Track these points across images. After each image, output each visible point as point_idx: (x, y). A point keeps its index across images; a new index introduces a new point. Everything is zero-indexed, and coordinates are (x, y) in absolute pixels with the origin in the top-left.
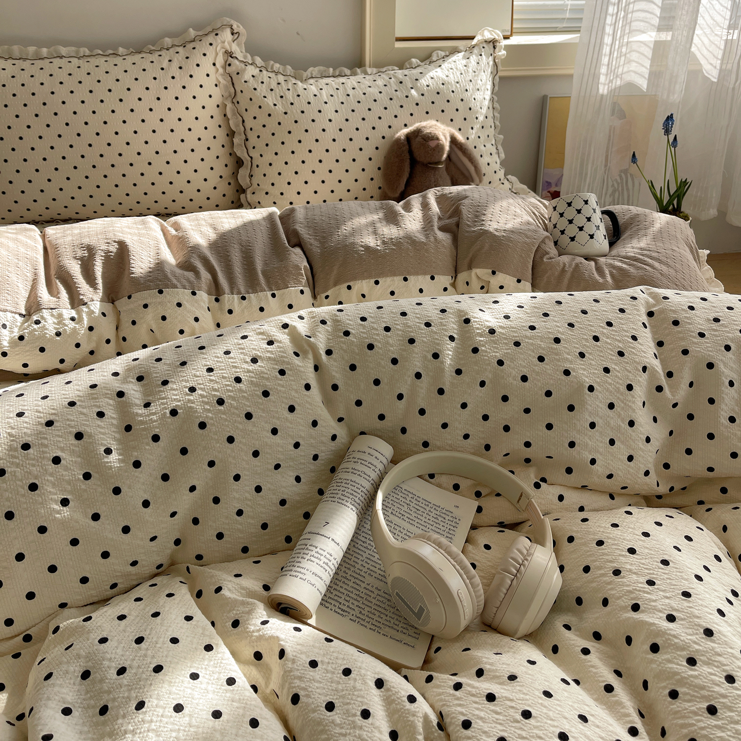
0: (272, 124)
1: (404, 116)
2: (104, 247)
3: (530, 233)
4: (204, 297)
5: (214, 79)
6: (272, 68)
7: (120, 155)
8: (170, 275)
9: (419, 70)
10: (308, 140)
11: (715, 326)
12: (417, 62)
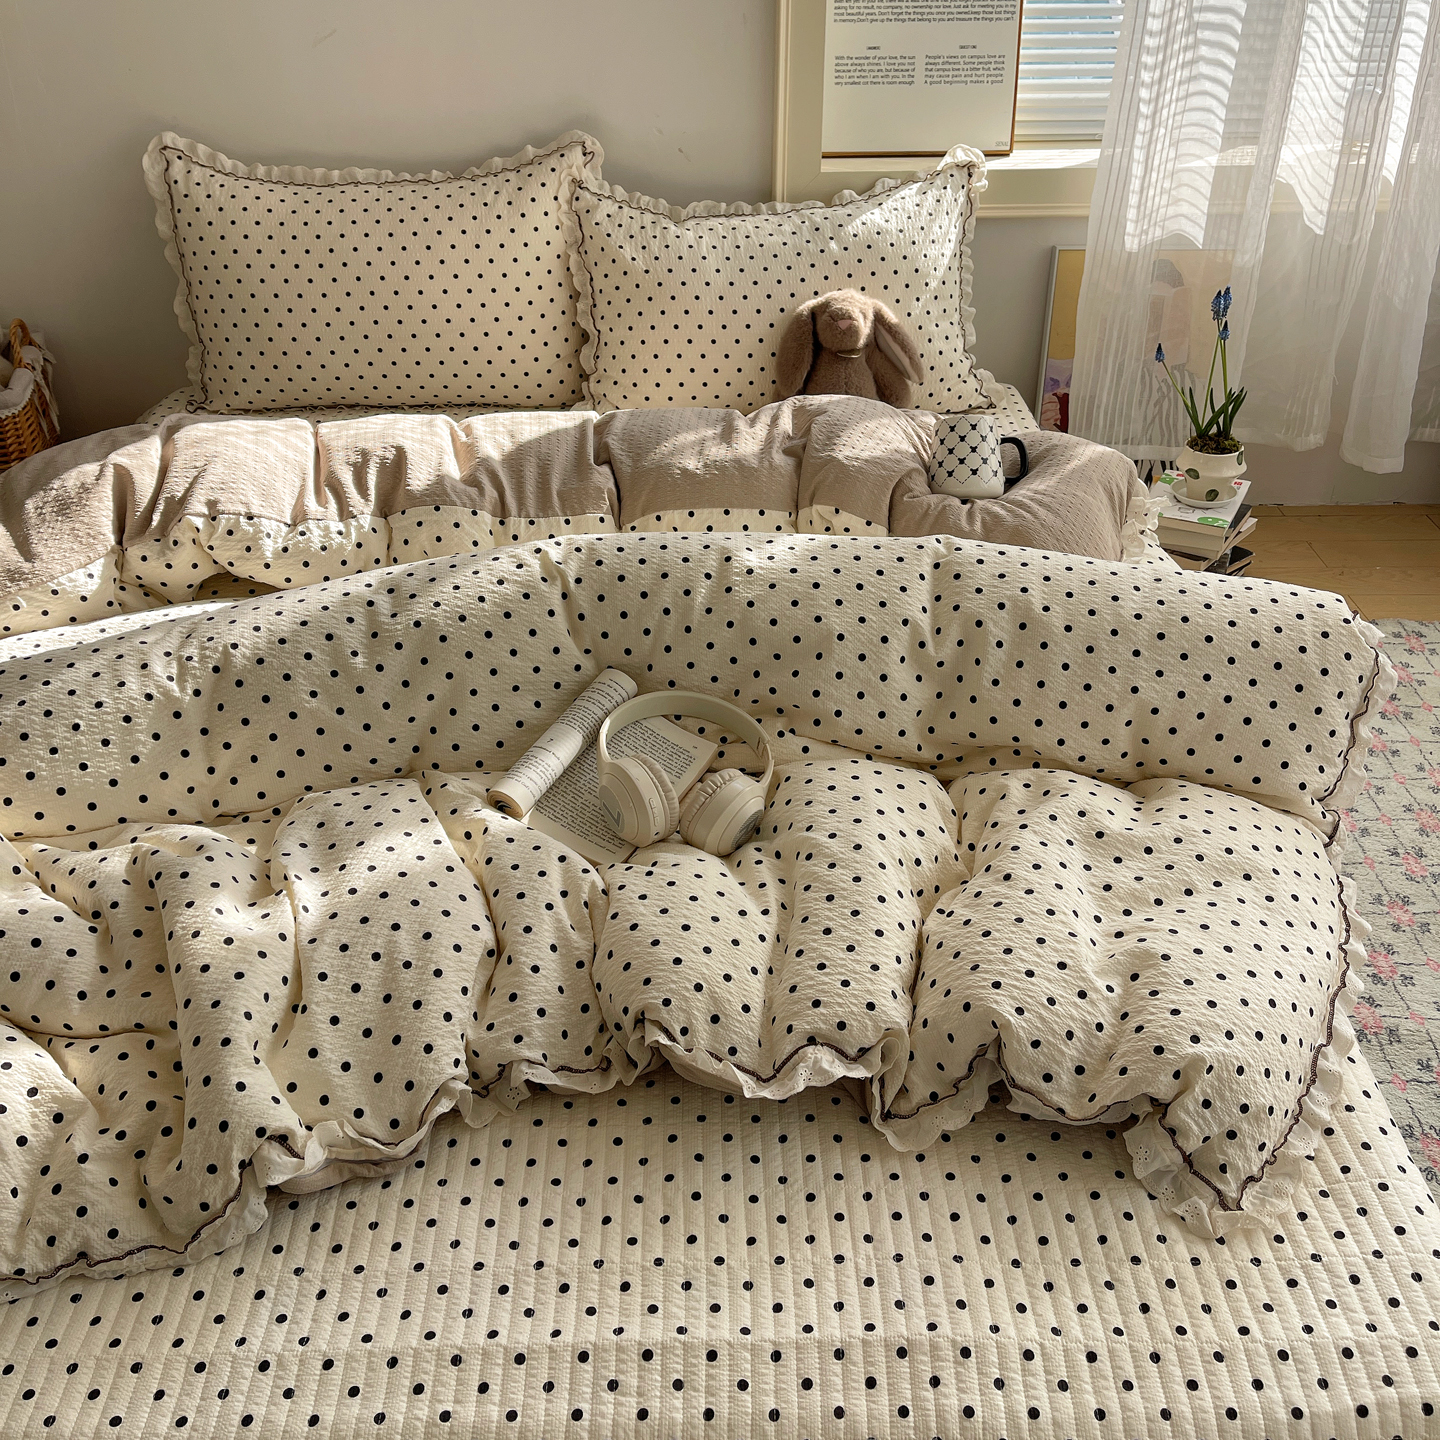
0: (628, 285)
1: (814, 280)
2: (380, 453)
3: (889, 464)
4: (486, 518)
5: (555, 218)
6: (638, 203)
7: (424, 322)
8: (449, 490)
9: (848, 210)
10: (675, 311)
11: (998, 582)
12: (851, 195)
